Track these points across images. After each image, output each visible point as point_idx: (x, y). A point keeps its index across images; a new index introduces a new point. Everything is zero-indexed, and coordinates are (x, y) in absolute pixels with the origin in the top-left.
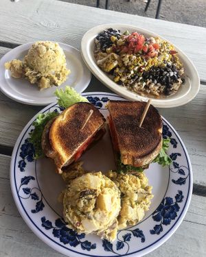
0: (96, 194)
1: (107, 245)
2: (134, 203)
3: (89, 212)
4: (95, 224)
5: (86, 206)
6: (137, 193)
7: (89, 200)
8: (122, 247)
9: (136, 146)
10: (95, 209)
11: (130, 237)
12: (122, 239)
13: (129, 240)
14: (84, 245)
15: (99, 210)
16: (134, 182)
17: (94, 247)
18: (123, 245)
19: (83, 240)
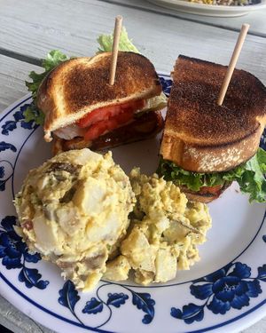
0: (77, 174)
1: (69, 294)
2: (157, 236)
3: (49, 202)
4: (56, 235)
5: (50, 188)
6: (170, 218)
7: (61, 179)
8: (95, 312)
9: (198, 129)
10: (63, 201)
11: (123, 302)
12: (105, 299)
13: (117, 305)
14: (26, 274)
15: (71, 204)
16: (173, 198)
17: (42, 286)
18: (100, 310)
19: (29, 265)
